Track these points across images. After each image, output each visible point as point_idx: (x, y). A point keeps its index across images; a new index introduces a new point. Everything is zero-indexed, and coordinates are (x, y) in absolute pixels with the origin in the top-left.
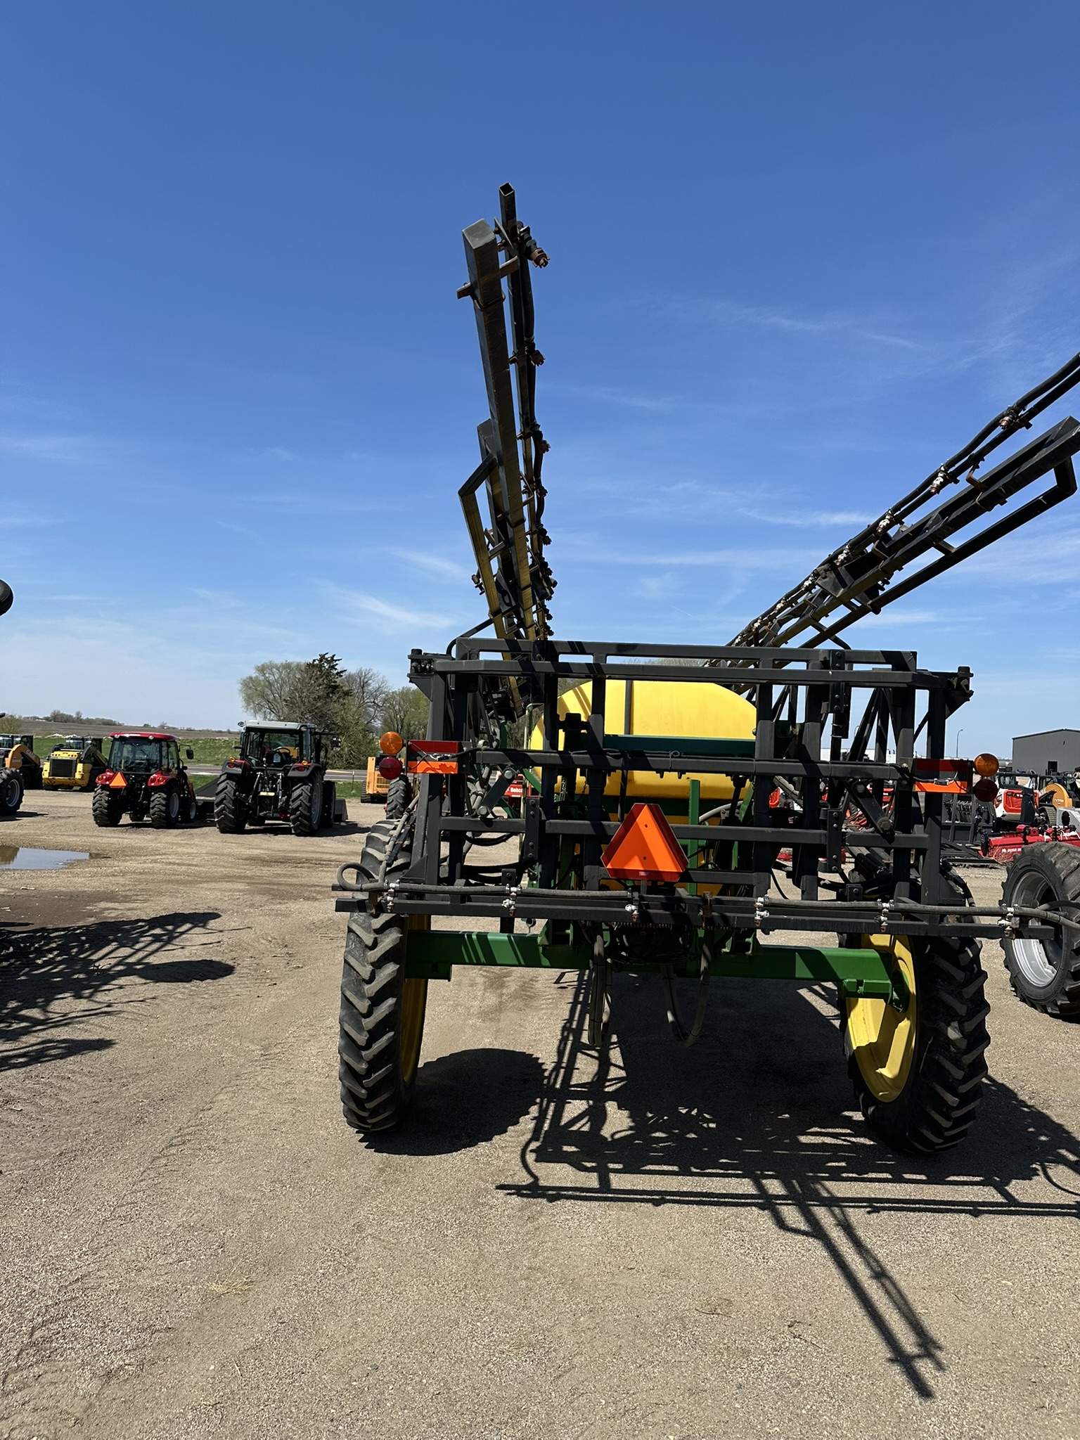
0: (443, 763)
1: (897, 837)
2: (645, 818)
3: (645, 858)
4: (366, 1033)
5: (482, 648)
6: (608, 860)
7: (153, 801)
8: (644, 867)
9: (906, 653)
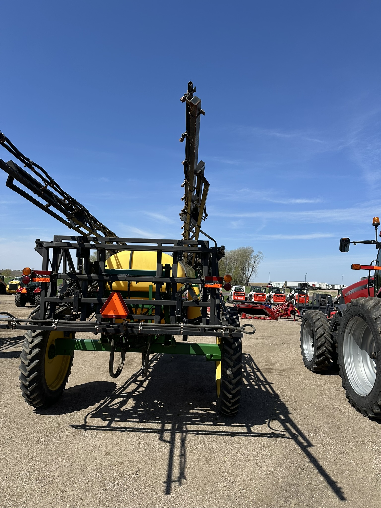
0: (45, 278)
1: (200, 303)
2: (115, 297)
3: (115, 311)
4: (28, 372)
5: (62, 239)
6: (102, 311)
7: (36, 298)
8: (114, 314)
9: (205, 241)
